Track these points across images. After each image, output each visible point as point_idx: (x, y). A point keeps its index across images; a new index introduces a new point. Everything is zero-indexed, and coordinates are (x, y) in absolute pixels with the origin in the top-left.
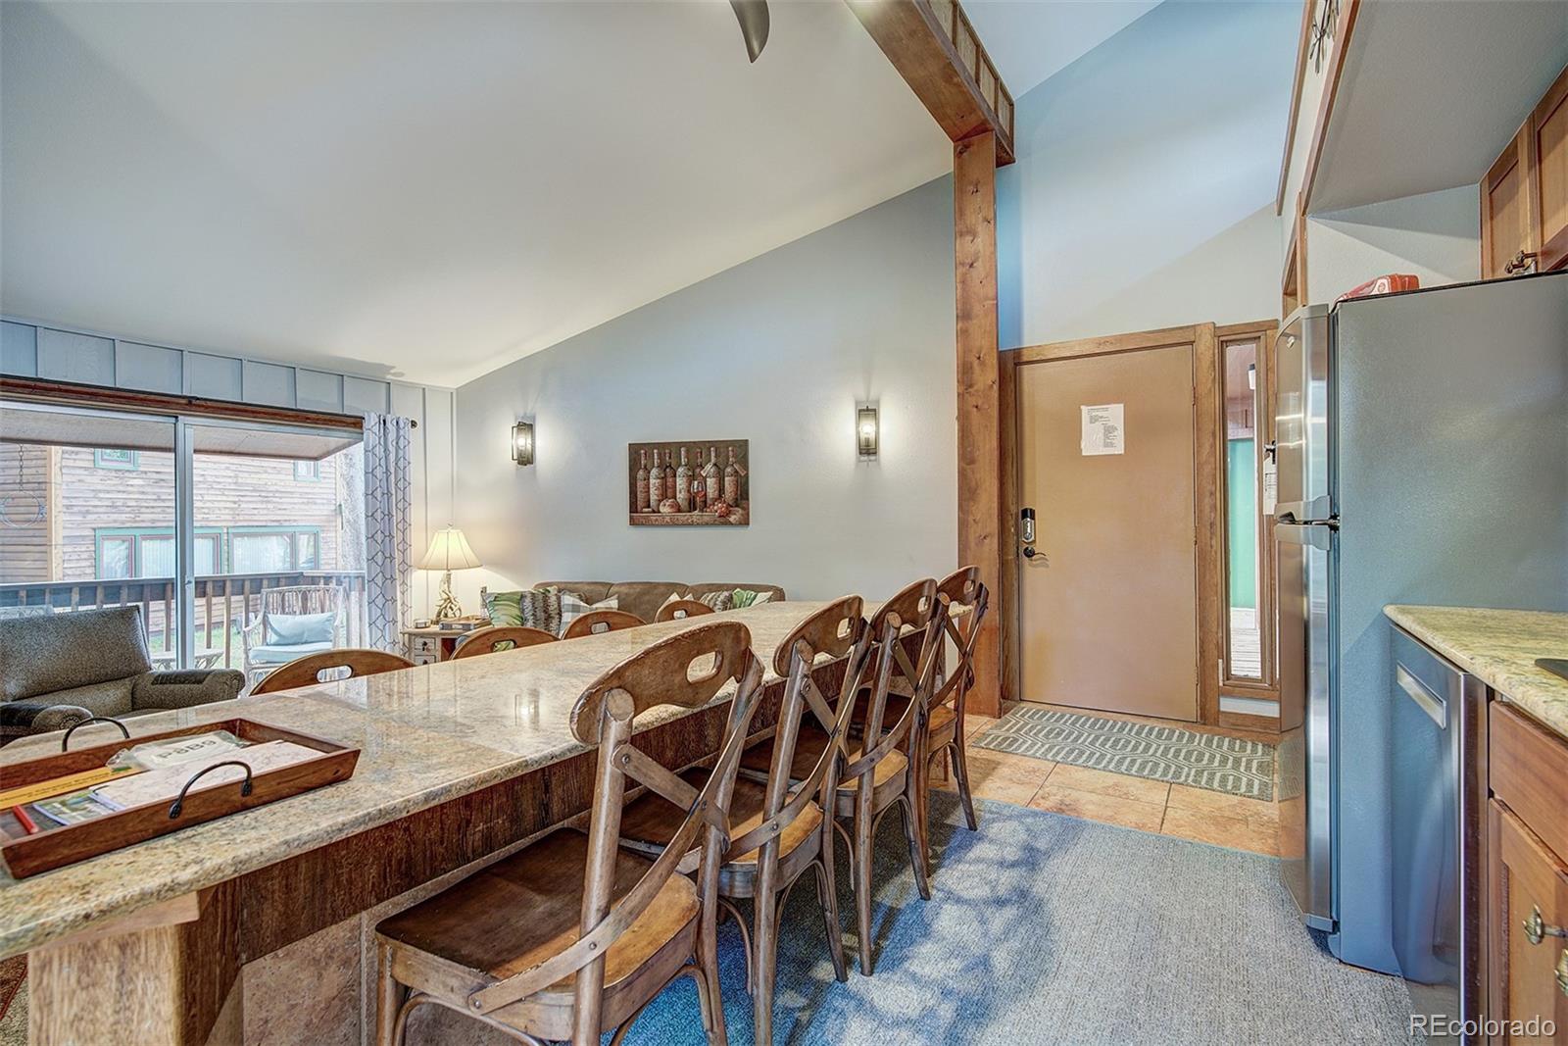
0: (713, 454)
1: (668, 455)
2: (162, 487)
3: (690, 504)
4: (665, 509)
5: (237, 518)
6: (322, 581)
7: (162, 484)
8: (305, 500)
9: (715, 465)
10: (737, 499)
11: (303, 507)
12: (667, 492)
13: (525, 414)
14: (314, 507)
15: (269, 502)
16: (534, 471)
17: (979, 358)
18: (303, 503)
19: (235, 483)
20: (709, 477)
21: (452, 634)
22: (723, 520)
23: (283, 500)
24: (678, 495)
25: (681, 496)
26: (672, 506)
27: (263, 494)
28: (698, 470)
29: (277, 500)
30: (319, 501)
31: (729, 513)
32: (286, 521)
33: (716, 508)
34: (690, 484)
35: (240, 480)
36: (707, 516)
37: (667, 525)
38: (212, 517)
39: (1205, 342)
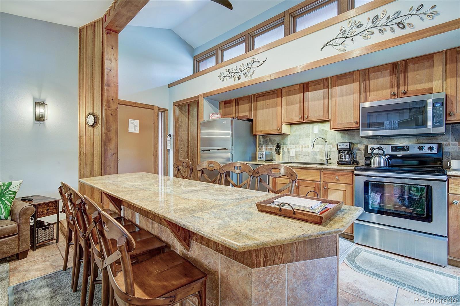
17: (112, 100)
39: (156, 110)
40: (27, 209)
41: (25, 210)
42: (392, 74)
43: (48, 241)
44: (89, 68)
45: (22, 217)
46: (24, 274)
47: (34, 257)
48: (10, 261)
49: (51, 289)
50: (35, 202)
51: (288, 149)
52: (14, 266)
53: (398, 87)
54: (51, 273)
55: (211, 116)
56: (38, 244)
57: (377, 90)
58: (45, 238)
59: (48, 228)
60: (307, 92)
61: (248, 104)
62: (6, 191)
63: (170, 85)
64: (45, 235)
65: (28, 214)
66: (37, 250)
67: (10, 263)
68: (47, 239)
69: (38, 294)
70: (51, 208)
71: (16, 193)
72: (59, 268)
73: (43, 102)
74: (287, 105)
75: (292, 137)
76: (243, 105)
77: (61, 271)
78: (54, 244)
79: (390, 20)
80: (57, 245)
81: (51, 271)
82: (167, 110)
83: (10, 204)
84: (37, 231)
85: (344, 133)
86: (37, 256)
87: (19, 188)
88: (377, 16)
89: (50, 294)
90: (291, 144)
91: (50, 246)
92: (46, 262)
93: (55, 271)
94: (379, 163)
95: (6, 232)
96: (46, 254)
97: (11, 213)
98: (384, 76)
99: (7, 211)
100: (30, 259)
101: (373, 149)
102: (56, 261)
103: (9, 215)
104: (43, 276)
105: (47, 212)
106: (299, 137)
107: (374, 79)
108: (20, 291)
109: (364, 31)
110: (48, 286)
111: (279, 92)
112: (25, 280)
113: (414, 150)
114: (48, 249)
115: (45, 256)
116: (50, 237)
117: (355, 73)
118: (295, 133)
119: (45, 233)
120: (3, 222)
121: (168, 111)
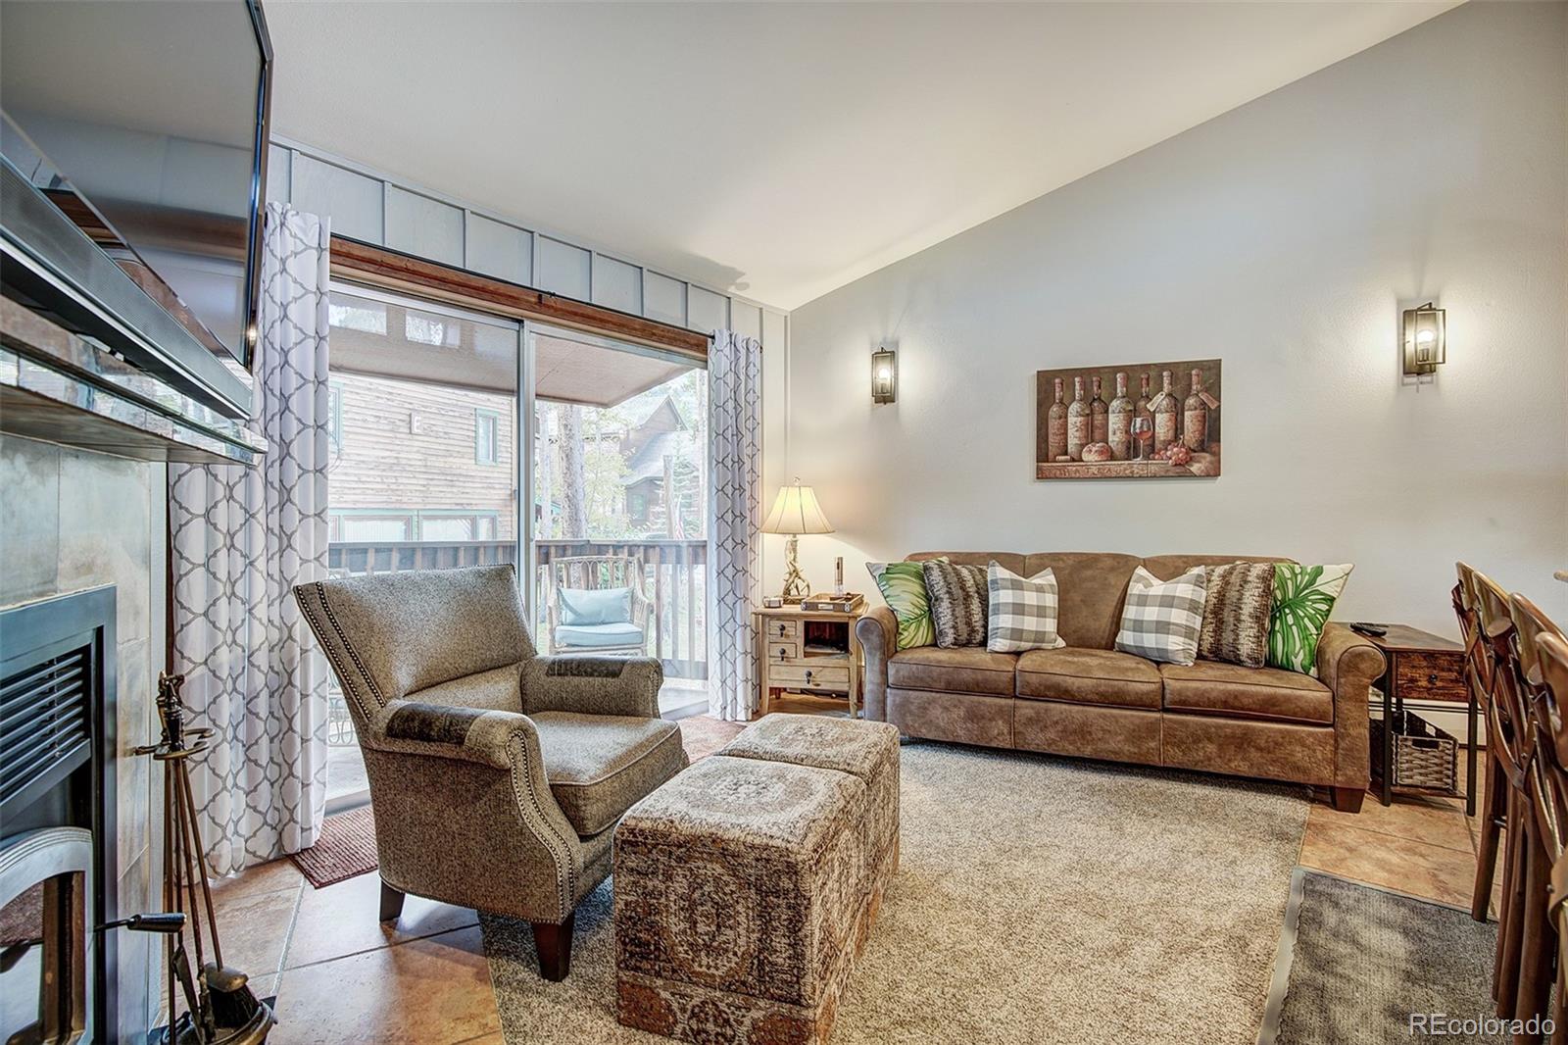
0: (1166, 381)
1: (1096, 384)
2: (361, 468)
3: (1128, 448)
4: (1091, 456)
5: (427, 501)
6: (611, 551)
7: (362, 465)
8: (485, 485)
9: (1169, 395)
10: (1203, 441)
11: (483, 491)
12: (1093, 432)
13: (885, 339)
14: (492, 491)
15: (452, 486)
16: (897, 412)
18: (483, 488)
19: (426, 466)
20: (1160, 412)
21: (820, 616)
22: (1181, 471)
23: (466, 485)
24: (1111, 438)
25: (1116, 439)
26: (1100, 452)
27: (449, 478)
28: (1142, 403)
29: (461, 484)
30: (497, 486)
31: (1190, 461)
32: (468, 504)
33: (1169, 453)
34: (1129, 422)
35: (429, 464)
36: (1155, 465)
37: (1094, 478)
38: (405, 499)
40: (1360, 655)
41: (1352, 656)
43: (1434, 791)
45: (1345, 676)
46: (1343, 857)
47: (1382, 823)
48: (1312, 801)
49: (1414, 948)
50: (1390, 642)
52: (1322, 820)
54: (1425, 900)
56: (1398, 788)
58: (1422, 778)
59: (1435, 745)
62: (1307, 591)
64: (1422, 767)
65: (1364, 674)
66: (1393, 807)
67: (1312, 807)
68: (1429, 784)
69: (1368, 935)
70: (1444, 674)
71: (1333, 600)
72: (1459, 901)
73: (1430, 305)
77: (1462, 912)
78: (1456, 814)
80: (1468, 824)
81: (1427, 892)
83: (1317, 629)
84: (1394, 742)
86: (1390, 823)
87: (1343, 588)
89: (1407, 961)
91: (1441, 813)
92: (1416, 857)
93: (1440, 898)
95: (1302, 709)
96: (1422, 832)
97: (1318, 657)
99: (1307, 648)
100: (1369, 822)
102: (1454, 871)
103: (1313, 662)
104: (1394, 892)
105: (1430, 686)
108: (1321, 894)
110: (1406, 932)
112: (1339, 873)
114: (1430, 819)
115: (1417, 837)
116: (1441, 780)
119: (1422, 760)
120: (1295, 677)
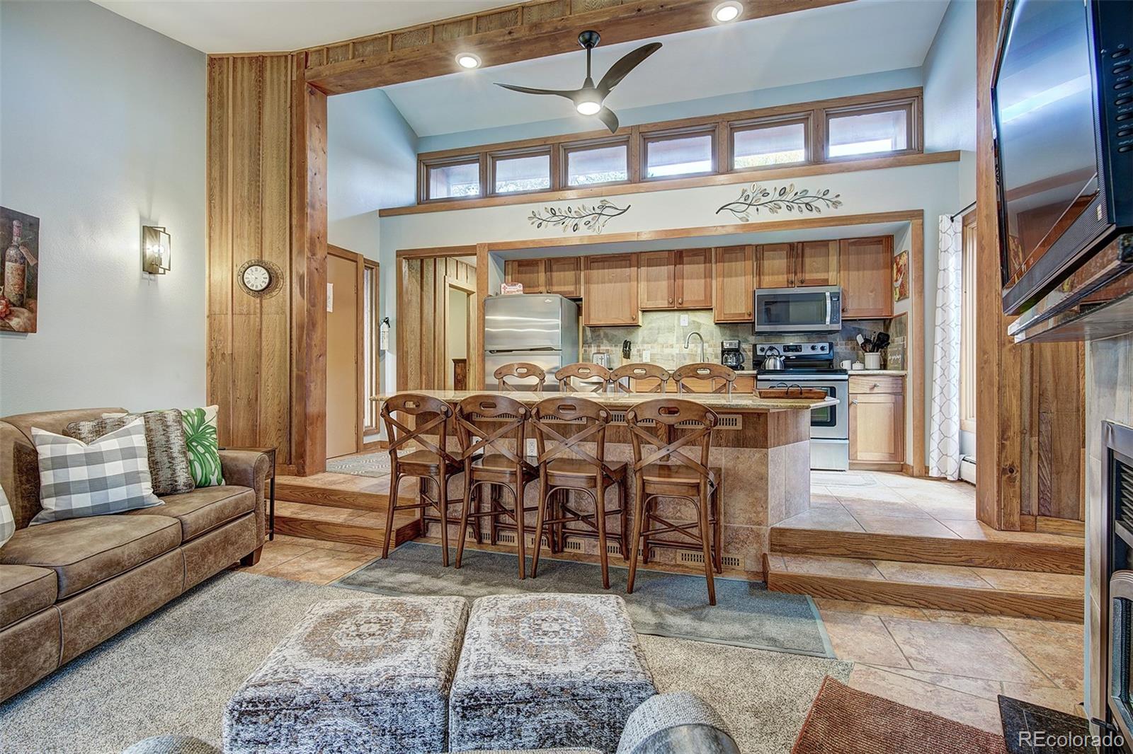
10: (21, 296)
17: (319, 238)
22: (2, 324)
31: (9, 314)
39: (361, 264)
42: (789, 256)
44: (242, 155)
51: (639, 351)
53: (796, 274)
55: (505, 288)
57: (772, 275)
60: (680, 264)
61: (574, 272)
62: (202, 427)
63: (384, 213)
65: (264, 472)
73: (165, 228)
74: (648, 280)
75: (645, 332)
76: (562, 273)
79: (797, 197)
82: (377, 265)
85: (725, 327)
88: (785, 188)
90: (643, 342)
94: (775, 366)
98: (780, 258)
99: (219, 466)
101: (762, 350)
103: (222, 475)
106: (657, 332)
107: (769, 259)
109: (770, 202)
111: (634, 258)
113: (807, 351)
117: (746, 247)
118: (650, 326)
121: (379, 266)
